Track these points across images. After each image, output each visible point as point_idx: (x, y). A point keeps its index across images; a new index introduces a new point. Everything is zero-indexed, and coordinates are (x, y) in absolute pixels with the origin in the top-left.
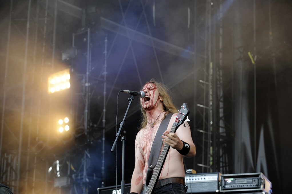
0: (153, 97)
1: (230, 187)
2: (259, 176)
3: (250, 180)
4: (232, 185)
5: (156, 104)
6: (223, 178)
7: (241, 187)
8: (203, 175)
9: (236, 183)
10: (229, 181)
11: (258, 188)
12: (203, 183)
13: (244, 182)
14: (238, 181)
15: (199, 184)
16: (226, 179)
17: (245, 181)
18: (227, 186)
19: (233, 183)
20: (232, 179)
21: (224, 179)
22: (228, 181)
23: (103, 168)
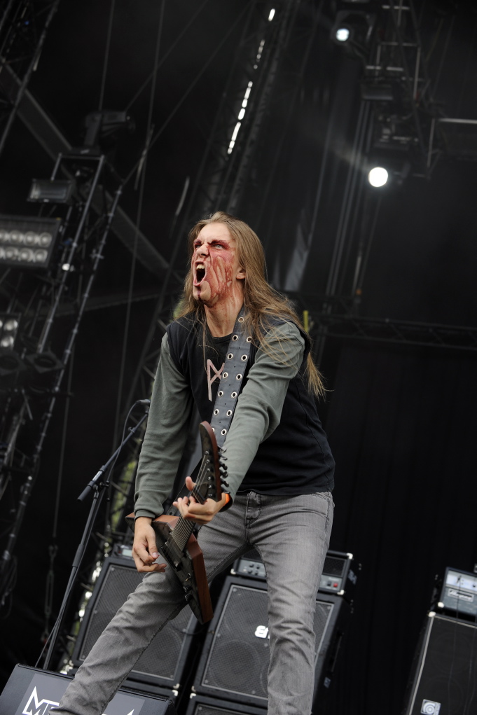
23: (39, 448)
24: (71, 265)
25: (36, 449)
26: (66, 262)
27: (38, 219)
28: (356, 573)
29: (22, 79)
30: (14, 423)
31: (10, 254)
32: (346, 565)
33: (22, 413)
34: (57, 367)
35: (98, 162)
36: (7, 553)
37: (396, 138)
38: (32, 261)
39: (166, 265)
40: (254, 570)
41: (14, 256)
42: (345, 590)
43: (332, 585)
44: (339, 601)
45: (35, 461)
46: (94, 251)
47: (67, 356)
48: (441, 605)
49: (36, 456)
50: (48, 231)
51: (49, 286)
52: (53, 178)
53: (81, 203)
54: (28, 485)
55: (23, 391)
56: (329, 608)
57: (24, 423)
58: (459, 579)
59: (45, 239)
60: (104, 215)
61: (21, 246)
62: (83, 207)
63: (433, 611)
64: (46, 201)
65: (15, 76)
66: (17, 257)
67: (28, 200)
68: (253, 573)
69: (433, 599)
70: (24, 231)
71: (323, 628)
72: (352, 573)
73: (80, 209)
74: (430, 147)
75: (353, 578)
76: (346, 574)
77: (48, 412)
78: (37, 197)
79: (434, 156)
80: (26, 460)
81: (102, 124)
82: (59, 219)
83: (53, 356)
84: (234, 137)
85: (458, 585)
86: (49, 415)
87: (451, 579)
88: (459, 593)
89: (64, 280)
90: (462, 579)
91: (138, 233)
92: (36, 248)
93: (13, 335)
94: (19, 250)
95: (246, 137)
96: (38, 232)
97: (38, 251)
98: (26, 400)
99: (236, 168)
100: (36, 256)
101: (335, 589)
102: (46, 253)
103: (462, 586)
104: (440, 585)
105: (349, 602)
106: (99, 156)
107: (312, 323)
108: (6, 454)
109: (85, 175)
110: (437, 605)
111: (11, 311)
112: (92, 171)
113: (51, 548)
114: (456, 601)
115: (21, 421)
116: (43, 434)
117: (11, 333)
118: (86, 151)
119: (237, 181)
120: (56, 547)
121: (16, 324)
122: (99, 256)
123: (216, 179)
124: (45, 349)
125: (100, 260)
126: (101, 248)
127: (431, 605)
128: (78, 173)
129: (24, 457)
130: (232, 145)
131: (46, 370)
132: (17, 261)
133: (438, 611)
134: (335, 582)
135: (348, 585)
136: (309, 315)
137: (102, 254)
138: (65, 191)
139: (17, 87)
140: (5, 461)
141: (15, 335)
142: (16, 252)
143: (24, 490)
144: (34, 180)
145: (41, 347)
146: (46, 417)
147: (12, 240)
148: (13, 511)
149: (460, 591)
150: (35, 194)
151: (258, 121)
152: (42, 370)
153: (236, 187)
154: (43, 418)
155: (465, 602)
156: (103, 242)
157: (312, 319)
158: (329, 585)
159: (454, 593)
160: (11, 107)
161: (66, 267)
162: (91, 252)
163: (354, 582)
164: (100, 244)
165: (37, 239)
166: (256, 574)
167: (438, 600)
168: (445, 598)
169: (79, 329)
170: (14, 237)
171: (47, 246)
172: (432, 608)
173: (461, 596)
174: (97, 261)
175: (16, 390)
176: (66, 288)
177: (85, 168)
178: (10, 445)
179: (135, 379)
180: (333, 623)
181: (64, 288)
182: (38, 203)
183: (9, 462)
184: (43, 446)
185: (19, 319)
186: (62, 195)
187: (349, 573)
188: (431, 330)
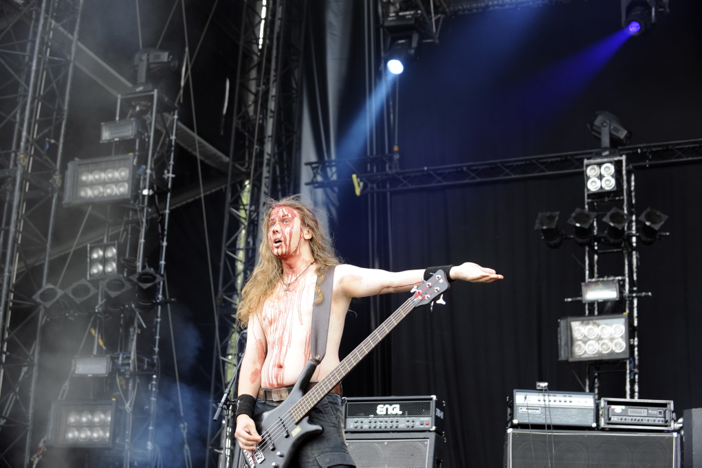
0: (290, 241)
1: (619, 421)
2: (668, 406)
3: (654, 411)
4: (624, 418)
5: (296, 250)
6: (606, 403)
7: (636, 422)
8: (567, 395)
9: (629, 414)
10: (618, 409)
11: (666, 426)
12: (569, 410)
13: (643, 415)
14: (632, 411)
15: (562, 410)
16: (613, 407)
17: (643, 411)
18: (614, 419)
19: (624, 414)
20: (623, 407)
21: (609, 406)
22: (615, 411)
23: (156, 349)
24: (149, 190)
25: (154, 351)
26: (145, 188)
27: (113, 158)
28: (442, 409)
29: (72, 34)
30: (131, 333)
31: (96, 192)
32: (433, 405)
33: (136, 325)
34: (157, 281)
35: (153, 95)
36: (149, 443)
37: (401, 14)
38: (116, 195)
39: (226, 159)
40: (359, 425)
41: (100, 193)
42: (435, 426)
43: (425, 424)
44: (433, 436)
45: (155, 361)
46: (166, 172)
47: (163, 267)
48: (515, 422)
49: (155, 357)
50: (125, 166)
51: (135, 211)
52: (117, 118)
53: (146, 134)
54: (154, 382)
55: (133, 306)
56: (426, 443)
57: (139, 332)
58: (526, 398)
59: (122, 173)
60: (168, 139)
61: (104, 183)
62: (149, 137)
63: (510, 427)
64: (116, 139)
65: (66, 32)
66: (103, 193)
67: (101, 142)
68: (359, 428)
69: (509, 418)
70: (104, 170)
71: (425, 460)
72: (438, 410)
73: (147, 140)
74: (433, 15)
75: (440, 414)
76: (434, 412)
77: (157, 317)
78: (108, 138)
79: (437, 21)
80: (148, 361)
81: (149, 64)
82: (131, 154)
83: (152, 270)
84: (261, 35)
85: (526, 402)
86: (159, 320)
87: (520, 398)
88: (527, 409)
89: (146, 204)
90: (527, 397)
91: (197, 138)
92: (116, 182)
93: (114, 260)
94: (104, 187)
95: (272, 31)
96: (115, 168)
97: (120, 184)
98: (137, 313)
99: (269, 60)
100: (119, 189)
101: (427, 426)
102: (126, 185)
103: (529, 403)
104: (511, 405)
105: (441, 434)
106: (153, 91)
107: (361, 184)
108: (130, 362)
109: (144, 108)
110: (512, 422)
111: (107, 240)
112: (149, 104)
113: (182, 425)
114: (527, 415)
115: (136, 331)
116: (158, 337)
117: (112, 259)
118: (141, 88)
119: (273, 73)
120: (186, 424)
121: (115, 251)
122: (171, 175)
123: (253, 74)
124: (144, 267)
125: (172, 178)
126: (171, 168)
127: (508, 422)
128: (138, 108)
129: (146, 360)
130: (261, 42)
131: (149, 285)
132: (103, 197)
133: (514, 426)
134: (426, 421)
135: (438, 421)
136: (357, 177)
137: (173, 173)
138: (131, 128)
139: (71, 42)
140: (131, 368)
141: (116, 260)
142: (101, 189)
143: (152, 388)
144: (103, 124)
145: (139, 264)
146: (157, 322)
147: (96, 180)
148: (147, 407)
149: (528, 407)
150: (106, 135)
151: (279, 14)
152: (146, 286)
153: (272, 79)
154: (154, 323)
155: (534, 415)
156: (172, 162)
157: (361, 181)
158: (422, 424)
159: (524, 409)
160: (68, 63)
161: (145, 192)
162: (164, 174)
163: (442, 417)
164: (170, 165)
165: (117, 174)
166: (361, 428)
167: (512, 419)
168: (518, 415)
169: (167, 241)
170: (97, 177)
171: (126, 179)
172: (509, 425)
173: (529, 411)
174: (170, 179)
175: (127, 306)
176: (150, 210)
177: (143, 103)
178: (132, 353)
179: (222, 264)
180: (432, 455)
181: (147, 210)
182: (110, 143)
183: (135, 368)
184: (159, 347)
185: (116, 246)
186: (129, 131)
187: (436, 411)
188: (465, 169)
